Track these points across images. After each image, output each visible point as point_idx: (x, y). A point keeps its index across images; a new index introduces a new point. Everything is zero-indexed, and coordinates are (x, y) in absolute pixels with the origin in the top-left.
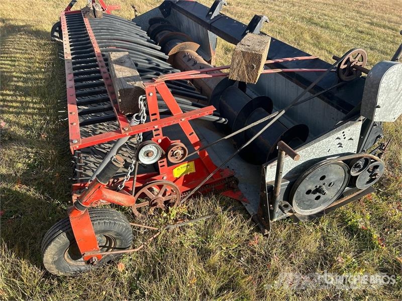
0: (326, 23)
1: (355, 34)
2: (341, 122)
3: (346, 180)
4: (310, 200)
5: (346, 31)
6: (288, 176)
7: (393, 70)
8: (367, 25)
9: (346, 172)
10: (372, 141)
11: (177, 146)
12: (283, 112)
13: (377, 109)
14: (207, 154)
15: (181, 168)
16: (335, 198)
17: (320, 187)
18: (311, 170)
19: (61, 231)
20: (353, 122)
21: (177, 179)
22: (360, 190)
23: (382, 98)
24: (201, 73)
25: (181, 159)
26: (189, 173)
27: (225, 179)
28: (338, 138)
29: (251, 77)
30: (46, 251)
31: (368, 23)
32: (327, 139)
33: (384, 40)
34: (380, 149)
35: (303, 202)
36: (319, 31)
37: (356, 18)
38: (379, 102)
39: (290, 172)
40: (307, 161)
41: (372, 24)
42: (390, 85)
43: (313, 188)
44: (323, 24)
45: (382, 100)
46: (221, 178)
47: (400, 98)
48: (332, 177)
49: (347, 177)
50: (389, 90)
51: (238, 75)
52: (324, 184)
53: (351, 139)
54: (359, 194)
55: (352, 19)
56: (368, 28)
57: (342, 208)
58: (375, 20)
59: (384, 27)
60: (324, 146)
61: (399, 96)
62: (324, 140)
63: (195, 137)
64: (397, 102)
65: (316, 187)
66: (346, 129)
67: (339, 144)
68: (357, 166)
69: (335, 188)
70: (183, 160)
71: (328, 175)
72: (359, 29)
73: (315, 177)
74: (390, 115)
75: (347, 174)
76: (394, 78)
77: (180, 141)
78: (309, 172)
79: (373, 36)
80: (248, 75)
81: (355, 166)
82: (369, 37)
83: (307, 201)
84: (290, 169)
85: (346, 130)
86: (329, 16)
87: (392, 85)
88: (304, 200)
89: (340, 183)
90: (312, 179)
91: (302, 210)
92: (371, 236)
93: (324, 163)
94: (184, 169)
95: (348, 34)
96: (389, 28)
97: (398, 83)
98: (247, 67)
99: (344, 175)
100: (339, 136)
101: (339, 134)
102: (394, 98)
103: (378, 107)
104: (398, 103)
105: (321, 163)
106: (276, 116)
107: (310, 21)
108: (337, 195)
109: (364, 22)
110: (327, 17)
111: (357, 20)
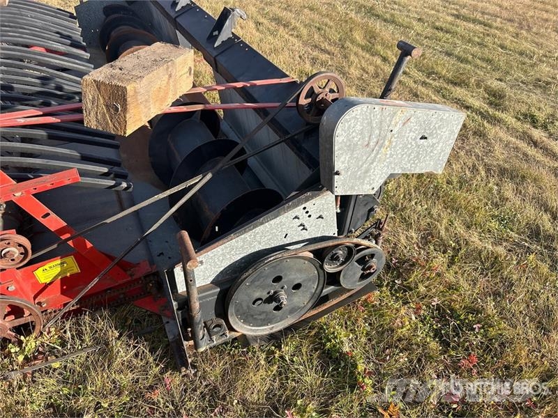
0: (392, 15)
1: (429, 31)
2: (294, 193)
3: (322, 279)
4: (263, 312)
5: (418, 27)
6: (220, 279)
7: (354, 114)
8: (450, 19)
9: (319, 268)
10: (362, 217)
11: (7, 242)
12: (209, 176)
13: (336, 177)
14: (89, 245)
15: (50, 267)
16: (310, 305)
17: (275, 293)
18: (250, 271)
20: (316, 192)
21: (46, 286)
22: (351, 290)
23: (342, 159)
24: (44, 115)
25: (21, 261)
26: (68, 275)
27: (137, 280)
28: (296, 217)
29: (117, 124)
31: (453, 15)
32: (277, 220)
33: (470, 41)
34: (375, 228)
35: (252, 316)
36: (378, 26)
37: (437, 7)
38: (338, 166)
39: (221, 272)
40: (249, 255)
41: (457, 17)
42: (353, 138)
43: (265, 296)
44: (388, 16)
45: (343, 163)
46: (129, 279)
47: (375, 157)
48: (295, 277)
49: (322, 274)
50: (351, 148)
51: (97, 120)
52: (282, 288)
53: (320, 217)
54: (350, 297)
55: (433, 9)
56: (451, 23)
57: (323, 320)
58: (464, 11)
59: (474, 21)
60: (275, 231)
61: (373, 155)
62: (272, 222)
63: (56, 220)
64: (372, 163)
65: (269, 293)
66: (308, 203)
67: (301, 225)
68: (334, 258)
69: (306, 291)
70: (25, 262)
71: (286, 275)
72: (437, 24)
73: (262, 279)
74: (363, 184)
75: (321, 271)
76: (358, 127)
77: (14, 230)
78: (247, 274)
79: (454, 34)
80: (111, 121)
81: (332, 257)
82: (448, 36)
83: (260, 315)
84: (222, 269)
85: (308, 205)
86: (399, 5)
87: (355, 139)
88: (252, 313)
89: (314, 283)
90: (257, 283)
91: (253, 328)
92: (355, 366)
93: (272, 258)
94: (58, 270)
95: (419, 32)
96: (480, 23)
97: (367, 135)
98: (107, 106)
99: (316, 272)
100: (297, 214)
101: (298, 211)
102: (365, 158)
103: (337, 173)
104: (375, 164)
105: (268, 258)
106: (198, 182)
107: (371, 12)
108: (313, 301)
109: (448, 14)
110: (396, 7)
111: (438, 11)
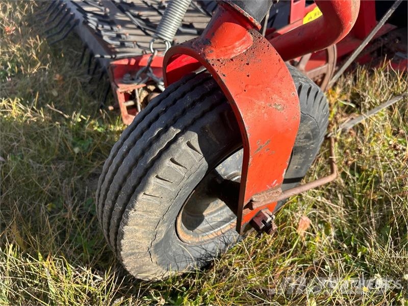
19: (174, 131)
30: (132, 213)
